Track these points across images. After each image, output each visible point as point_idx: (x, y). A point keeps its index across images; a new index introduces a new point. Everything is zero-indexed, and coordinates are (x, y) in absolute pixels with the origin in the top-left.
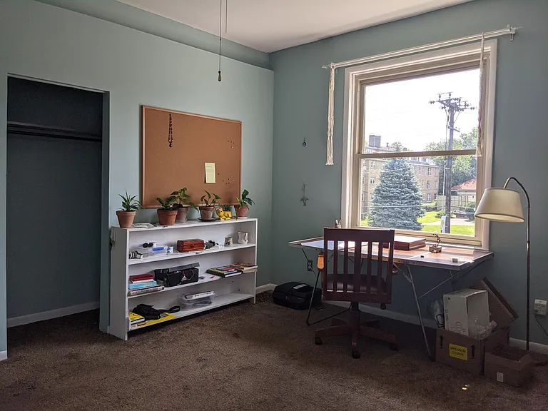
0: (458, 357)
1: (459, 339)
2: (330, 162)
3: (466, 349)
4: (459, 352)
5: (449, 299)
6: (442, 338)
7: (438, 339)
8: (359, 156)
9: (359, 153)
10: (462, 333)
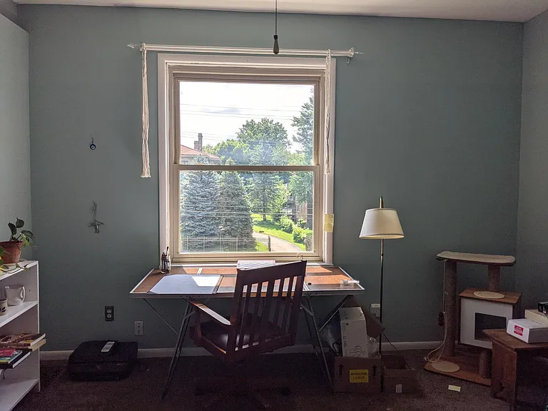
0: (359, 381)
1: (359, 363)
2: (147, 174)
3: (367, 371)
4: (359, 377)
5: (347, 324)
6: (341, 366)
7: (337, 370)
8: (176, 167)
9: (175, 163)
10: (362, 356)
